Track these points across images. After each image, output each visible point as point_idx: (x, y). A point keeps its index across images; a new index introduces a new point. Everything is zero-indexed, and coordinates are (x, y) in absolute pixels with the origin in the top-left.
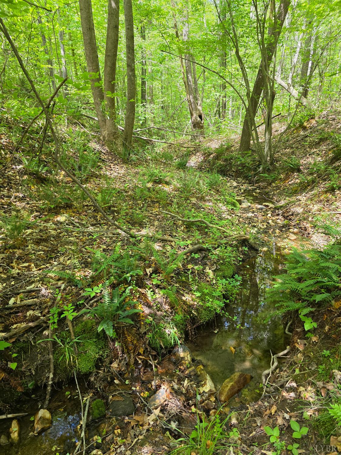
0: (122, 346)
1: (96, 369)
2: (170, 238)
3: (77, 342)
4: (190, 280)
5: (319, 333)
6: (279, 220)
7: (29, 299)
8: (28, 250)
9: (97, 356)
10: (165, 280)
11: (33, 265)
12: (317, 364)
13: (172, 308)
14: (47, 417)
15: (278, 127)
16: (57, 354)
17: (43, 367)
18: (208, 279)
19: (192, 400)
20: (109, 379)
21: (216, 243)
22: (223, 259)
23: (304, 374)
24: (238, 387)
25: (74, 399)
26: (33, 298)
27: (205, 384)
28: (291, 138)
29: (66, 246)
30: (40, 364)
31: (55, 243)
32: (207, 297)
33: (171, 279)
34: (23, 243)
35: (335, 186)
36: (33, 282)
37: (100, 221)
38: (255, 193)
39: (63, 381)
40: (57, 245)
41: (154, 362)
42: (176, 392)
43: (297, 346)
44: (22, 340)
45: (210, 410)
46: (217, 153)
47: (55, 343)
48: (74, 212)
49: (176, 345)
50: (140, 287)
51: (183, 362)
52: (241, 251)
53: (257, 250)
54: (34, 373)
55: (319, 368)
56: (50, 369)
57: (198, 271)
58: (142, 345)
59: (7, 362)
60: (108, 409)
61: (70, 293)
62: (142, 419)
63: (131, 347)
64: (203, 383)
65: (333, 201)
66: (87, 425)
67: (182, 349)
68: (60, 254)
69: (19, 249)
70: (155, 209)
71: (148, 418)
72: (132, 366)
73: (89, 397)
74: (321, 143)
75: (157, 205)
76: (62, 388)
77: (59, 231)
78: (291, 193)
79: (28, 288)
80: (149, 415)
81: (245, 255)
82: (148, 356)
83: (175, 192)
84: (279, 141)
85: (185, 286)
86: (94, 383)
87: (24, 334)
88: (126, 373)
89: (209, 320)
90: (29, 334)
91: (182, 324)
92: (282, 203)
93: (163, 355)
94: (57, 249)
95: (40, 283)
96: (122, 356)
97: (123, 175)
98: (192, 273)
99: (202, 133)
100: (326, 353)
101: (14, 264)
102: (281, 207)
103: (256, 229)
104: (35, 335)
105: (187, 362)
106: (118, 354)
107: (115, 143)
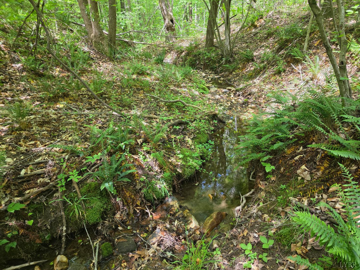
0: (122, 201)
1: (102, 220)
2: (155, 116)
3: (83, 200)
4: (174, 146)
5: (276, 174)
6: (240, 99)
7: (38, 169)
8: (33, 131)
9: (102, 210)
10: (154, 147)
11: (39, 143)
12: (276, 197)
13: (161, 168)
14: (64, 261)
15: (235, 28)
16: (67, 211)
17: (57, 222)
18: (188, 145)
19: (182, 235)
20: (114, 227)
21: (192, 117)
22: (199, 130)
23: (267, 205)
24: (217, 222)
25: (86, 245)
26: (42, 168)
27: (191, 222)
28: (245, 35)
29: (66, 127)
30: (54, 220)
31: (57, 124)
32: (188, 158)
33: (158, 147)
34: (28, 126)
35: (281, 69)
36: (40, 156)
37: (94, 106)
38: (220, 80)
39: (75, 232)
40: (59, 126)
41: (150, 211)
42: (169, 230)
43: (260, 186)
44: (35, 202)
45: (197, 241)
46: (187, 50)
47: (65, 203)
48: (71, 100)
49: (166, 196)
50: (133, 154)
51: (172, 208)
52: (212, 124)
53: (224, 123)
54: (49, 227)
55: (278, 198)
56: (63, 224)
57: (180, 139)
58: (139, 198)
59: (25, 220)
60: (115, 249)
61: (74, 162)
62: (143, 253)
63: (130, 201)
64: (190, 222)
65: (280, 81)
66: (99, 263)
67: (171, 199)
68: (62, 132)
69: (25, 130)
70: (140, 95)
71: (148, 252)
72: (132, 216)
73: (98, 241)
74: (269, 38)
75: (142, 91)
76: (74, 238)
77: (59, 115)
78: (248, 78)
79: (36, 161)
80: (148, 250)
81: (215, 127)
82: (144, 207)
83: (156, 81)
84: (236, 38)
85: (170, 151)
86: (101, 230)
87: (37, 197)
88: (127, 221)
89: (191, 176)
90: (41, 197)
91: (170, 180)
92: (241, 86)
93: (157, 205)
94: (59, 129)
95: (46, 156)
96: (123, 208)
97: (111, 70)
98: (175, 141)
99: (174, 35)
100: (283, 187)
101: (21, 143)
102: (241, 89)
103: (223, 107)
104: (47, 197)
105: (176, 208)
106: (120, 207)
107: (101, 44)
